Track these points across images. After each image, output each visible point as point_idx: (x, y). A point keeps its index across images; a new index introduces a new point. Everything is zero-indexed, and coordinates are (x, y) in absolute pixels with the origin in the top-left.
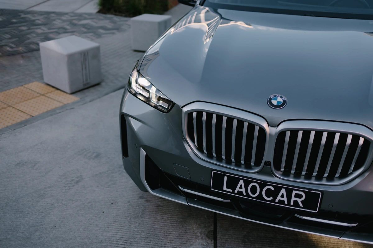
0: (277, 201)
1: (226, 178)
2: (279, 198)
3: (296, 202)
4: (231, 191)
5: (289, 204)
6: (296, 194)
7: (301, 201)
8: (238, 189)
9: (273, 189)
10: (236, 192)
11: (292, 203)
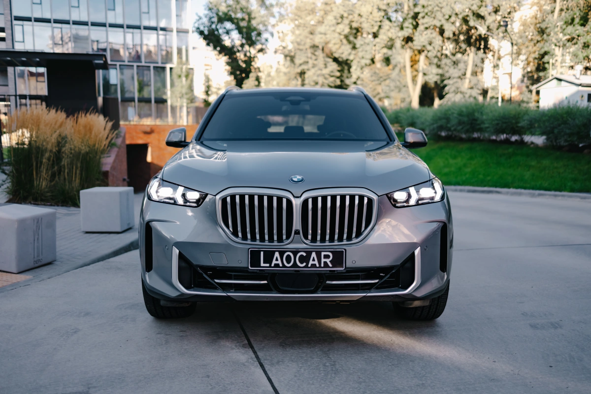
0: (309, 265)
1: (262, 253)
2: (311, 262)
3: (325, 263)
4: (268, 265)
5: (320, 267)
6: (324, 255)
7: (330, 261)
8: (274, 262)
9: (304, 254)
10: (273, 265)
11: (322, 265)
